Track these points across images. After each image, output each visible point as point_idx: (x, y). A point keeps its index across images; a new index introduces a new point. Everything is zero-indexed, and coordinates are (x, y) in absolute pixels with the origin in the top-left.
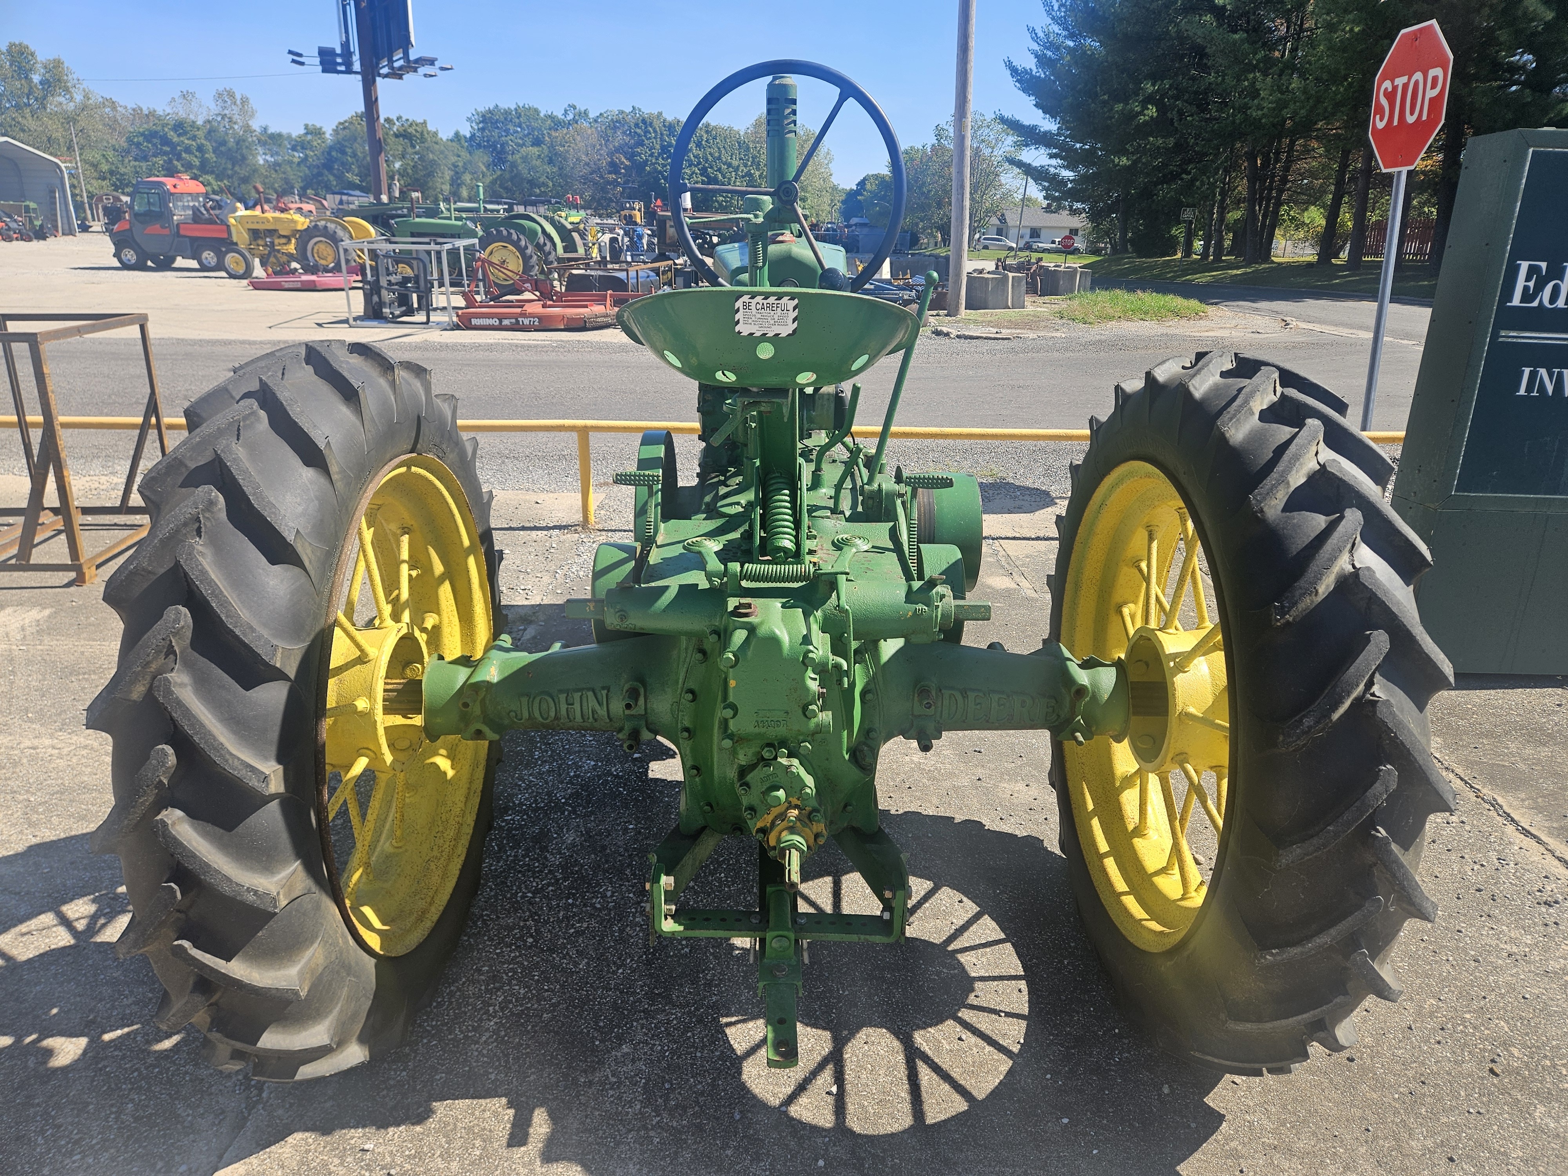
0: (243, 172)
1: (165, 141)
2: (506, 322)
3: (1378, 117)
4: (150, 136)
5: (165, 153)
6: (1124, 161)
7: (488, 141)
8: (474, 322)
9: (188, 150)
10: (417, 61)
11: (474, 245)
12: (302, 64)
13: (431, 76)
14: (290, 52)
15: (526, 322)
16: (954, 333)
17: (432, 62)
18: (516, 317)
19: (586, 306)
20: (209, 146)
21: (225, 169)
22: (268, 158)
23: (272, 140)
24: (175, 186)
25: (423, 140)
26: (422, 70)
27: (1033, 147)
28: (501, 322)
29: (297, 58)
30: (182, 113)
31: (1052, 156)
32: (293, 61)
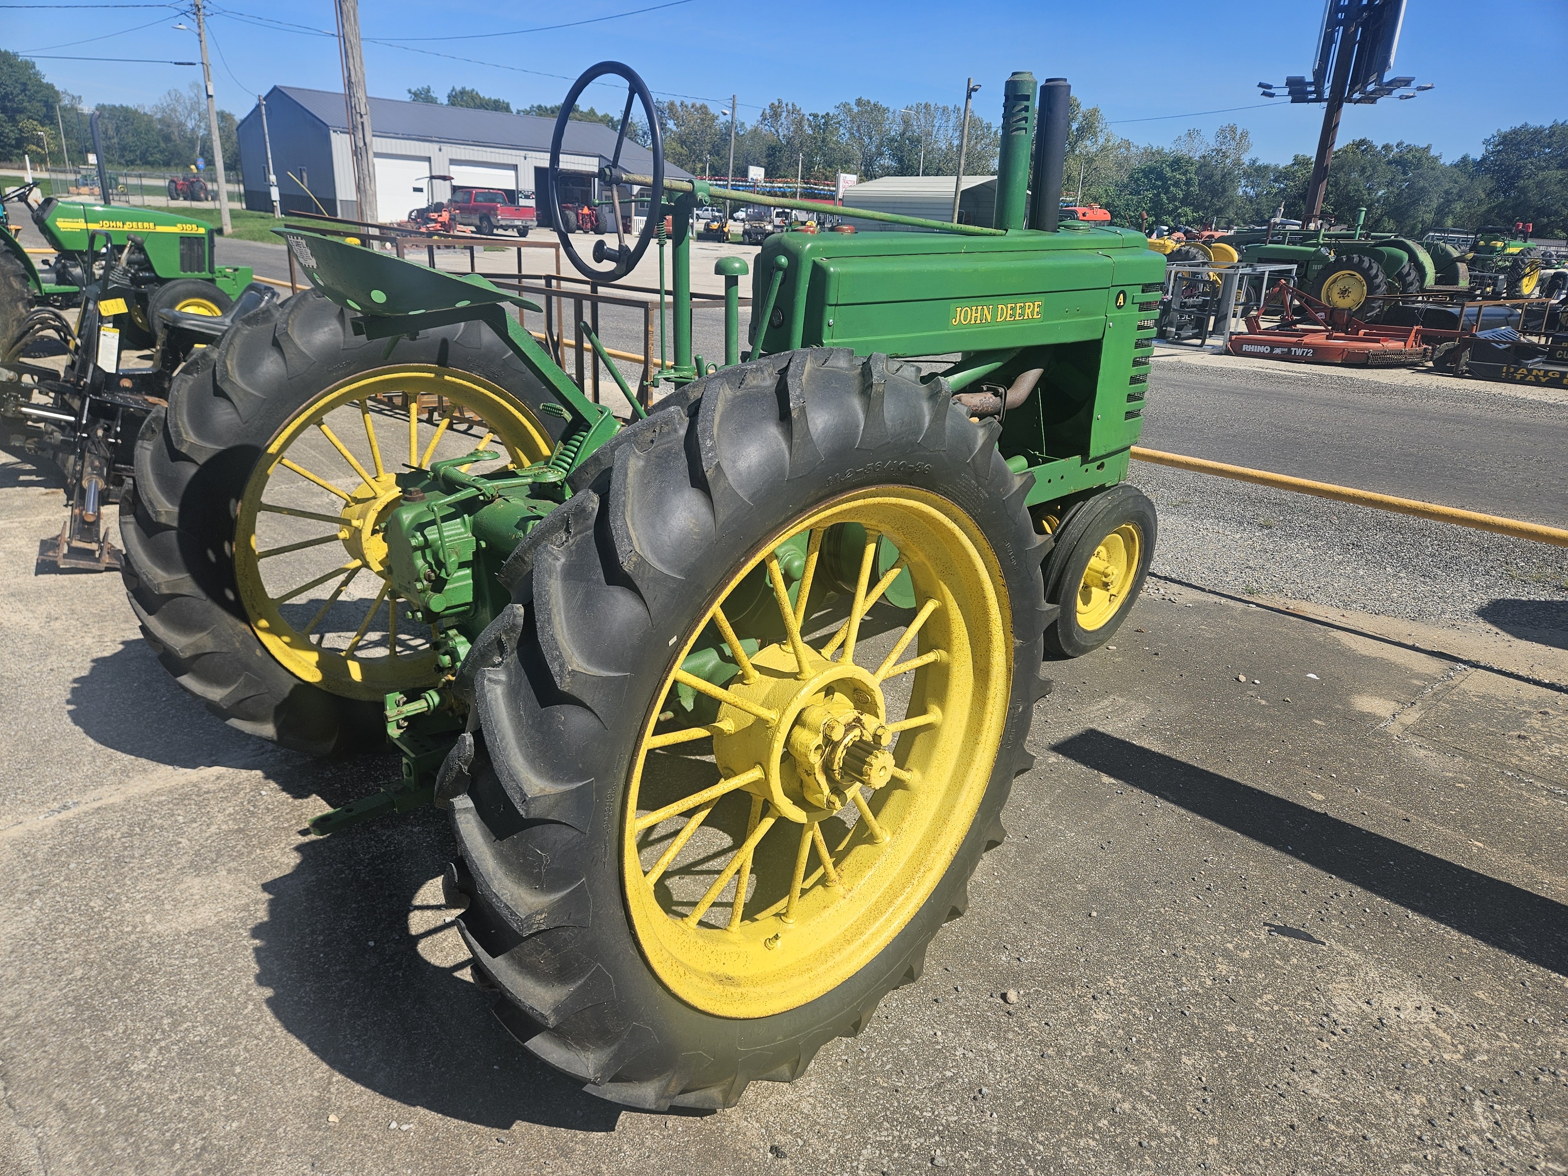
0: (1219, 204)
1: (1161, 176)
2: (1278, 351)
4: (1147, 172)
5: (1155, 187)
7: (1501, 165)
8: (1245, 348)
9: (1176, 184)
10: (1390, 83)
11: (1290, 271)
12: (1272, 95)
13: (1408, 97)
14: (1261, 85)
15: (1299, 352)
17: (1407, 82)
18: (1289, 345)
19: (1378, 341)
20: (1196, 180)
21: (1204, 201)
22: (1248, 190)
23: (1258, 172)
24: (1084, 215)
25: (1419, 165)
26: (1397, 93)
28: (1272, 350)
29: (1267, 90)
30: (1183, 150)
32: (1264, 94)
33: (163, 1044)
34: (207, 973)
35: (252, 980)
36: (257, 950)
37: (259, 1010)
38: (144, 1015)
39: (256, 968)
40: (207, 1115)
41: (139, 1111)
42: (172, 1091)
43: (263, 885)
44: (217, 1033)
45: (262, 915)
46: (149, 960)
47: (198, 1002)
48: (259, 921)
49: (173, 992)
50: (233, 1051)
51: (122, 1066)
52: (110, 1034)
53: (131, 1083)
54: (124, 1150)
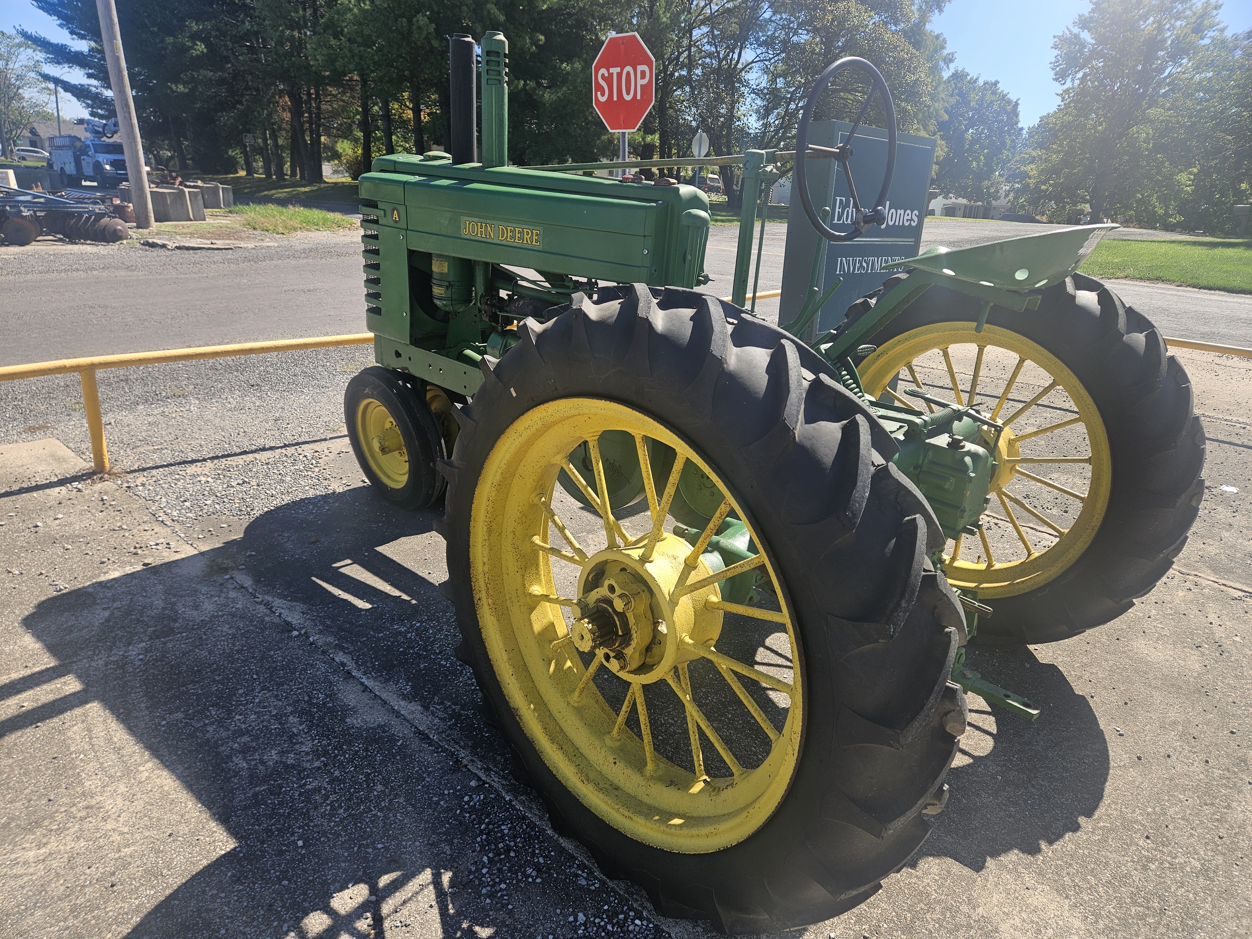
3: (599, 93)
6: (181, 88)
16: (171, 245)
27: (66, 66)
31: (90, 76)
33: (1169, 859)
34: (1095, 863)
35: (1078, 834)
36: (1051, 842)
37: (1100, 818)
38: (1160, 884)
39: (1068, 836)
40: (1189, 812)
41: (1218, 846)
42: (1192, 835)
43: (978, 871)
44: (1135, 833)
45: (1014, 855)
46: (1113, 911)
47: (1123, 856)
48: (1021, 855)
49: (1128, 876)
50: (1140, 818)
51: (1204, 872)
52: (1191, 896)
53: (1208, 861)
54: (1243, 840)
